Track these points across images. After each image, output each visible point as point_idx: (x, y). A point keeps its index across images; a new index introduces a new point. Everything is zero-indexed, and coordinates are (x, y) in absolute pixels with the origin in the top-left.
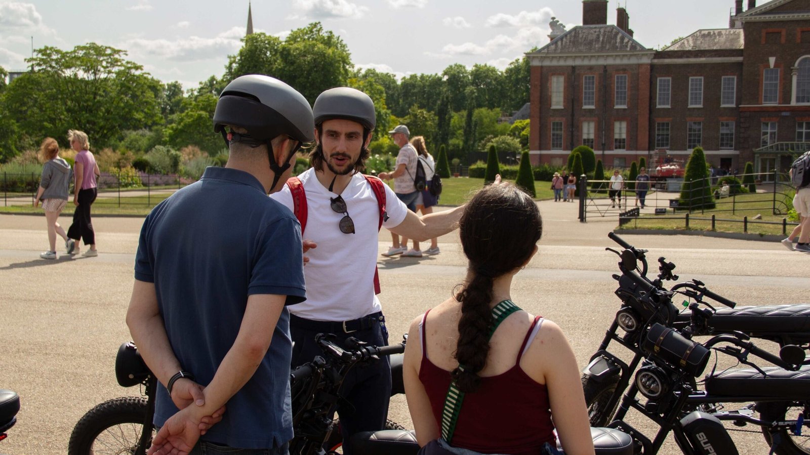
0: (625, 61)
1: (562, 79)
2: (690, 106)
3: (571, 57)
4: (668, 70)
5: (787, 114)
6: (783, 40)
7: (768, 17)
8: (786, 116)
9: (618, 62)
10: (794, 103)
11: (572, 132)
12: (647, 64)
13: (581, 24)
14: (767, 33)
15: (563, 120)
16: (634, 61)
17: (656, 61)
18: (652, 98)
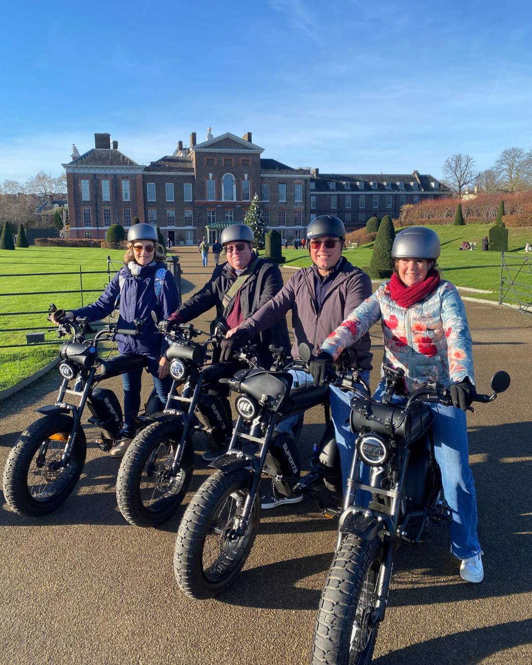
0: (127, 172)
1: (88, 181)
2: (167, 201)
3: (93, 168)
4: (152, 178)
5: (220, 206)
6: (216, 164)
7: (207, 150)
8: (219, 207)
9: (123, 172)
10: (223, 200)
11: (97, 215)
12: (141, 174)
13: (94, 148)
14: (207, 159)
15: (90, 208)
16: (132, 172)
17: (145, 172)
18: (145, 195)
